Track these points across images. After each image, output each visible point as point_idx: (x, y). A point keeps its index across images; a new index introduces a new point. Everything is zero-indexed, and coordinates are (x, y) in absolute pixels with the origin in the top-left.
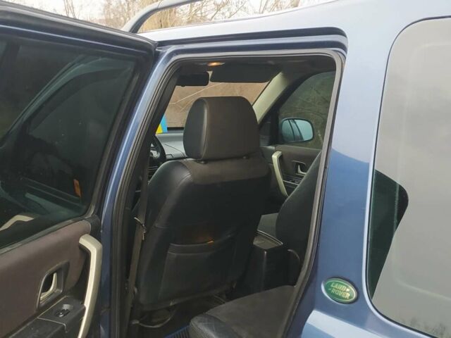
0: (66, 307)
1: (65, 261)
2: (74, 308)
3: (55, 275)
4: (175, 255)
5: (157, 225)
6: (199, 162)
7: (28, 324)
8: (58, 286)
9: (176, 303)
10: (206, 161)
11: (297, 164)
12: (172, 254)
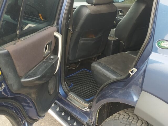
0: (52, 57)
1: (51, 41)
2: (55, 57)
3: (47, 46)
4: (82, 42)
5: (76, 30)
6: (92, 5)
7: (41, 62)
8: (49, 50)
9: (81, 60)
10: (95, 5)
11: (119, 10)
12: (81, 42)
